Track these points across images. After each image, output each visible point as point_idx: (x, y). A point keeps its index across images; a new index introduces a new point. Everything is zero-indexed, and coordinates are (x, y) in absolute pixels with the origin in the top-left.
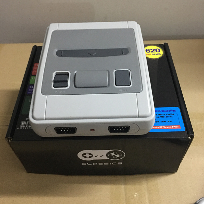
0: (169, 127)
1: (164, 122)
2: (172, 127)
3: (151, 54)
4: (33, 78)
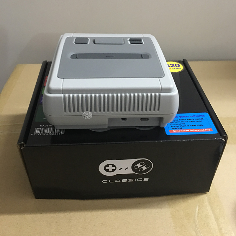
0: (200, 130)
1: (194, 126)
2: (204, 130)
3: (171, 68)
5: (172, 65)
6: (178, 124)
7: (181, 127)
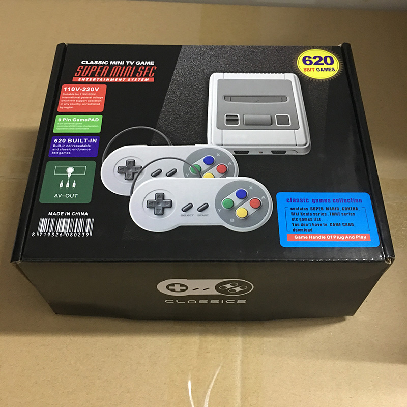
0: (347, 237)
1: (337, 225)
2: (353, 237)
3: (313, 68)
4: (60, 120)
5: (318, 59)
6: (306, 219)
7: (312, 227)
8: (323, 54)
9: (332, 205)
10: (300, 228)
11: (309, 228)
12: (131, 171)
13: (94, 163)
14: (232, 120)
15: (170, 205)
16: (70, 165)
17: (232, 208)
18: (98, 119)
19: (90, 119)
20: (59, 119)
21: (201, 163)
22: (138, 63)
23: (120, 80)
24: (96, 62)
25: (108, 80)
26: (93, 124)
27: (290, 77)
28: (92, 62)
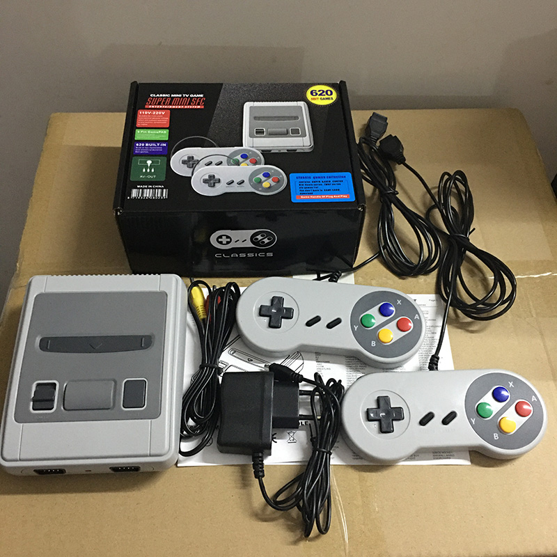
0: (335, 196)
1: (329, 190)
2: (339, 196)
3: (318, 98)
5: (321, 92)
6: (309, 188)
8: (325, 88)
9: (326, 179)
10: (305, 192)
11: (311, 192)
12: (191, 163)
13: (165, 158)
14: (260, 132)
15: (219, 181)
16: (149, 159)
17: (260, 182)
18: (166, 132)
19: (160, 131)
20: (138, 131)
21: (239, 157)
22: (192, 96)
23: (180, 107)
24: (161, 95)
25: (171, 107)
26: (163, 135)
27: (302, 104)
28: (158, 95)
